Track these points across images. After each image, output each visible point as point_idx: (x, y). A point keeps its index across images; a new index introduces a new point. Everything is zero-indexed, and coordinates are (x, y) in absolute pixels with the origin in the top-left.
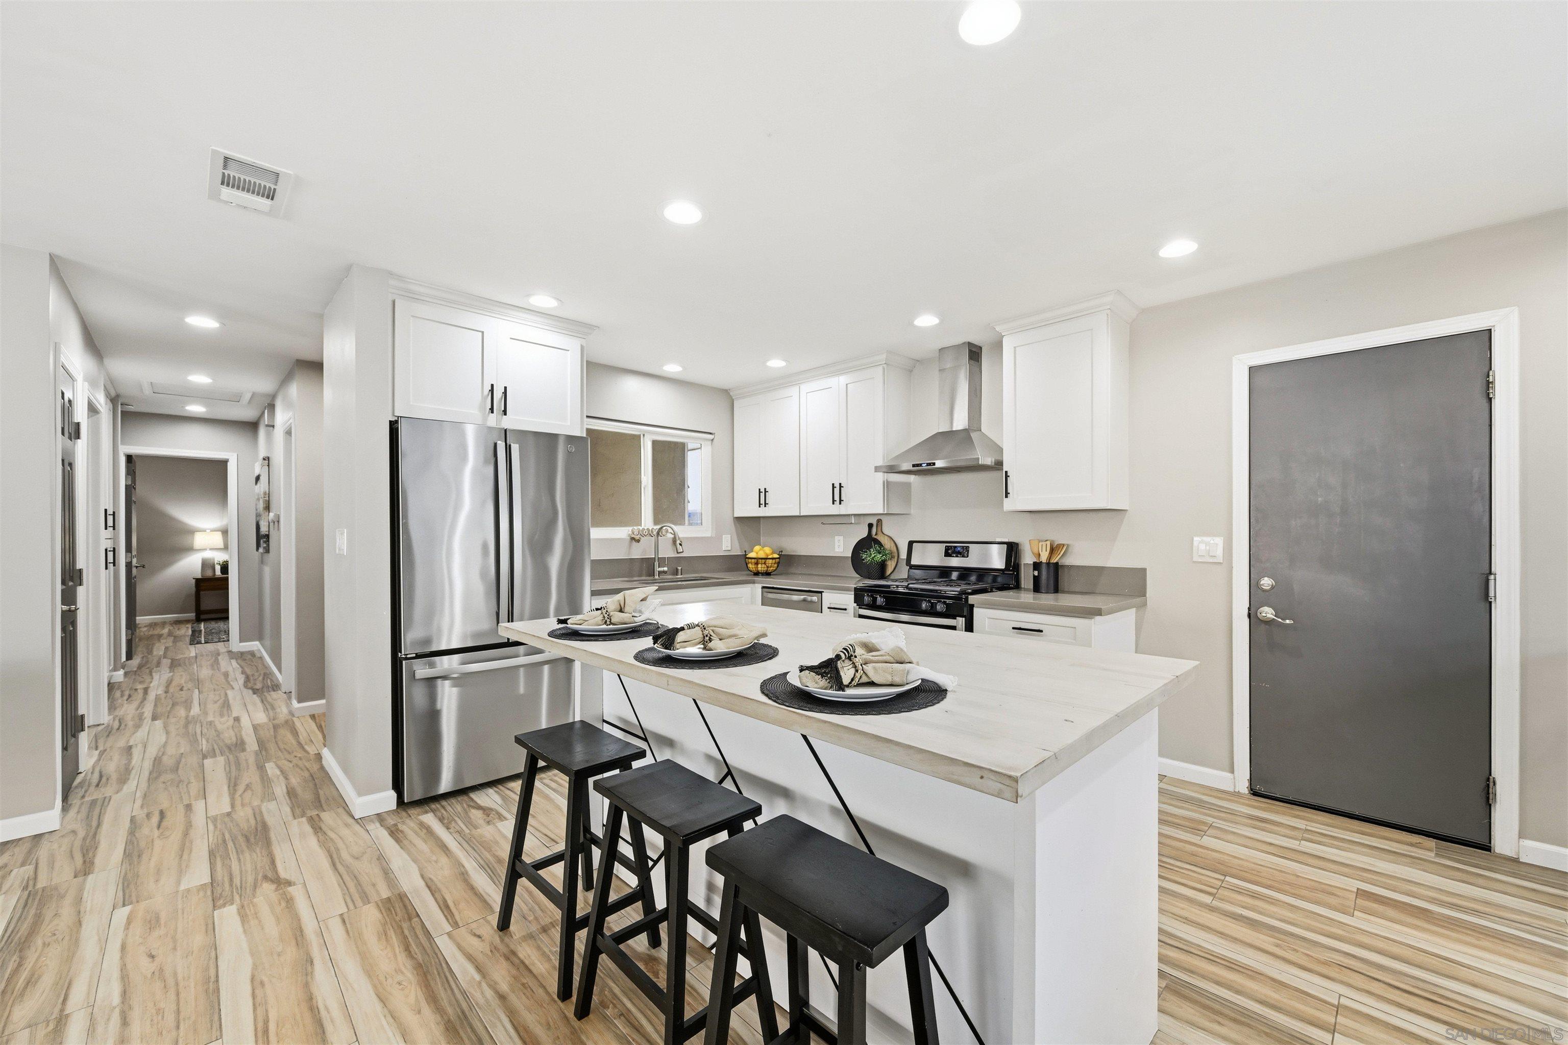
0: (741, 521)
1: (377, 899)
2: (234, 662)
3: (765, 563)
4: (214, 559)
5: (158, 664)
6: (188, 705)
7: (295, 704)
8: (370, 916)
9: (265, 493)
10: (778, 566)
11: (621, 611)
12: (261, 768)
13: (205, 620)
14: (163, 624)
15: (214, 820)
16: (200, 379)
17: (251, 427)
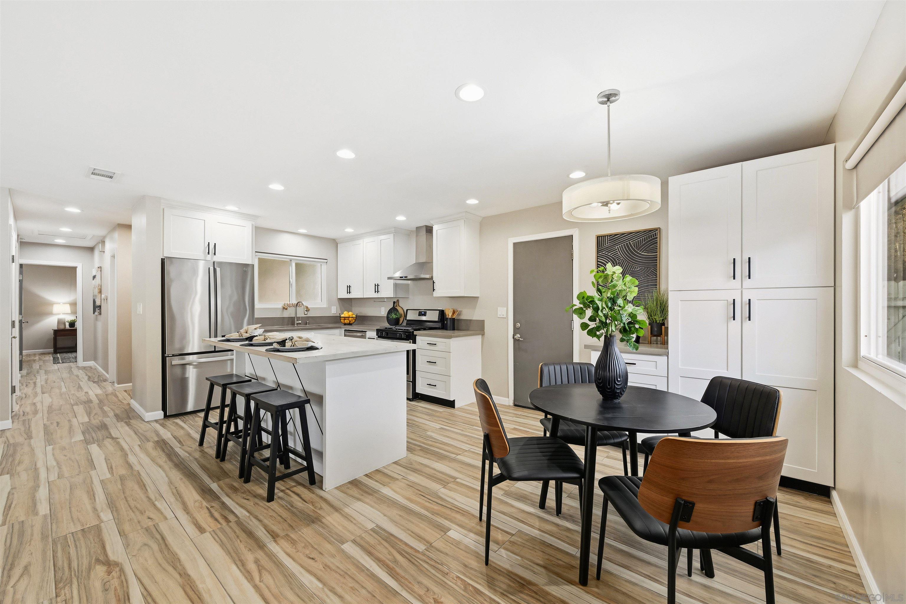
0: (342, 300)
1: (153, 441)
2: (81, 371)
3: (348, 319)
4: (65, 319)
5: (38, 372)
6: (60, 388)
7: (116, 385)
8: (150, 445)
9: (99, 285)
10: (355, 321)
11: (246, 333)
12: (101, 408)
13: (60, 353)
14: (35, 355)
15: (82, 424)
16: (65, 229)
17: (91, 249)
